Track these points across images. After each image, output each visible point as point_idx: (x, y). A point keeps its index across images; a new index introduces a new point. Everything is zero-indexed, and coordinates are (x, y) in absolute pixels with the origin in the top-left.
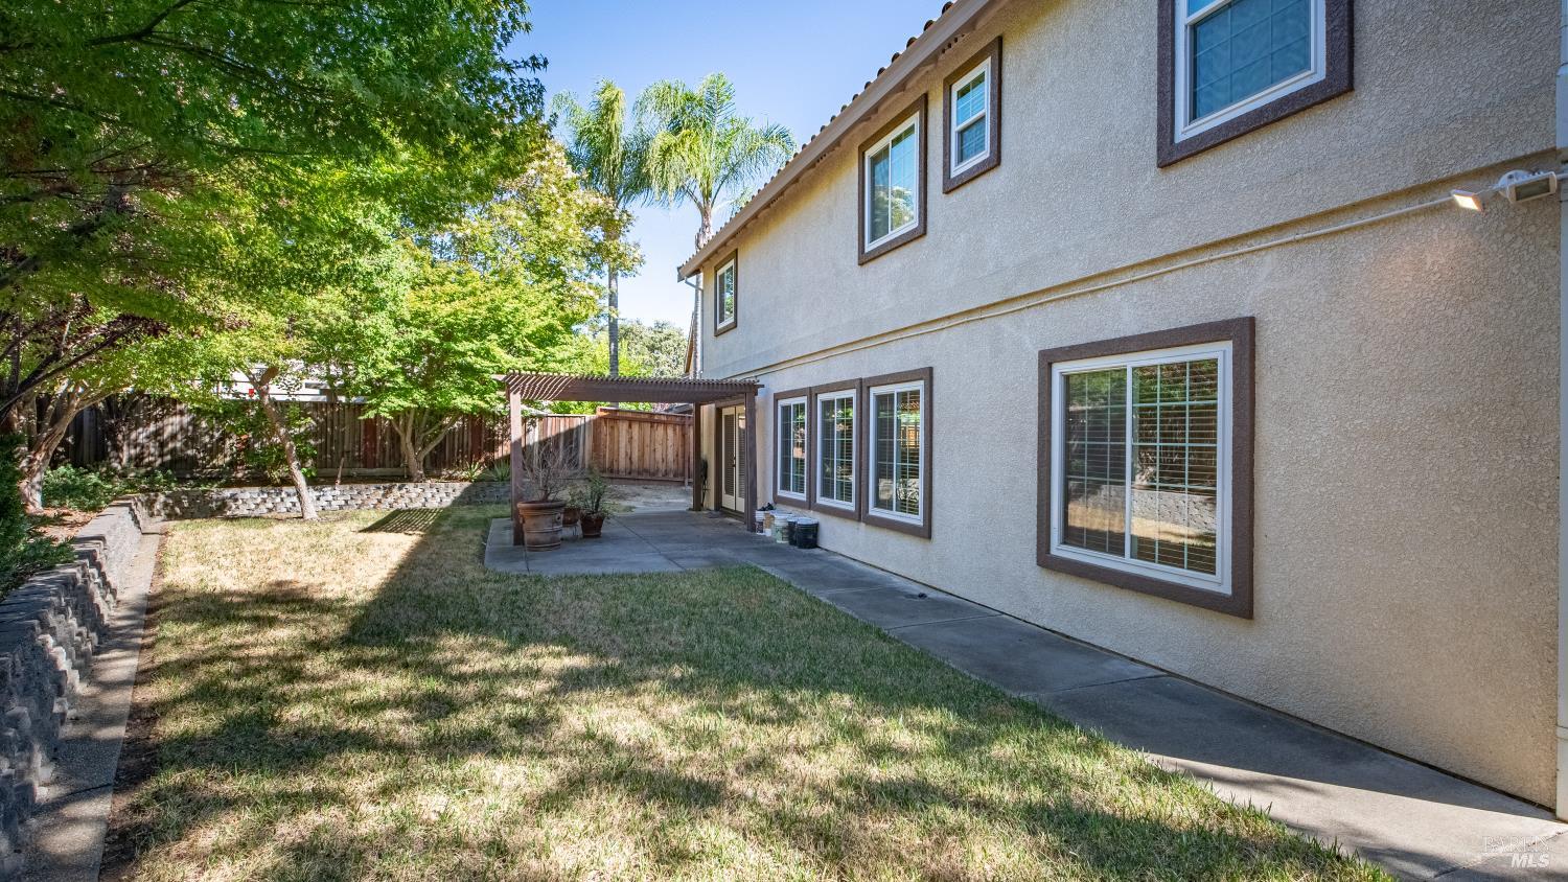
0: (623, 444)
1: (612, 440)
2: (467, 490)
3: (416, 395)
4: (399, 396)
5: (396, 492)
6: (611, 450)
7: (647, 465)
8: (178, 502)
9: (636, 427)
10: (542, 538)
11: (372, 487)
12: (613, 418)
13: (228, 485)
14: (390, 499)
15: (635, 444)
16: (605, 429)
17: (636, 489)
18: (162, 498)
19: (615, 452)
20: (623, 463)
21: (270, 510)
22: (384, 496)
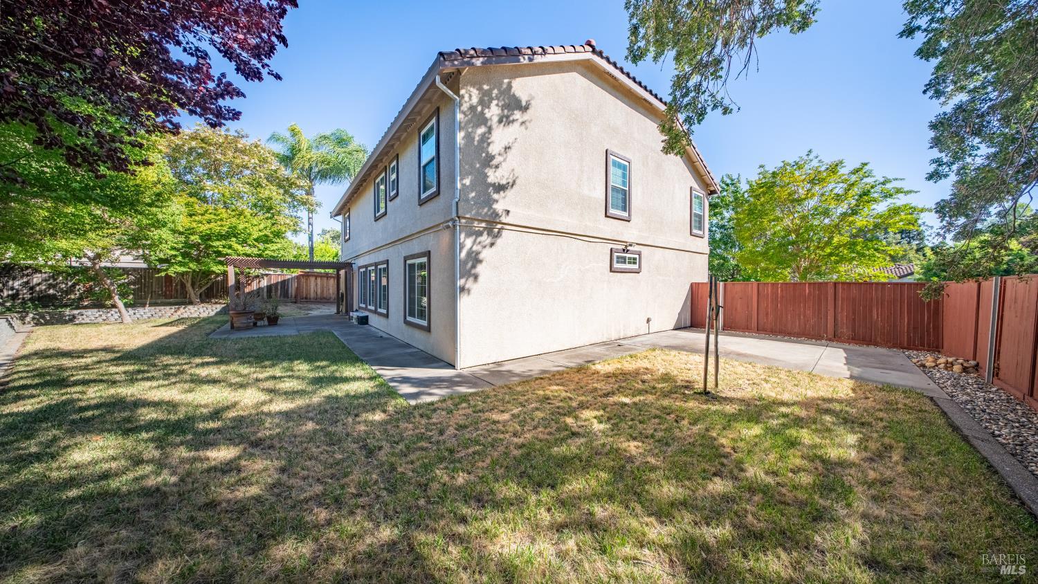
0: (312, 287)
1: (307, 285)
2: (223, 308)
3: (191, 265)
4: (181, 266)
5: (182, 310)
6: (307, 289)
7: (325, 296)
8: (43, 317)
9: (319, 280)
10: (241, 325)
11: (168, 308)
12: (307, 275)
13: (78, 308)
14: (179, 313)
15: (319, 286)
16: (303, 280)
17: (318, 306)
18: (31, 315)
19: (308, 290)
20: (312, 295)
21: (104, 320)
22: (176, 312)
